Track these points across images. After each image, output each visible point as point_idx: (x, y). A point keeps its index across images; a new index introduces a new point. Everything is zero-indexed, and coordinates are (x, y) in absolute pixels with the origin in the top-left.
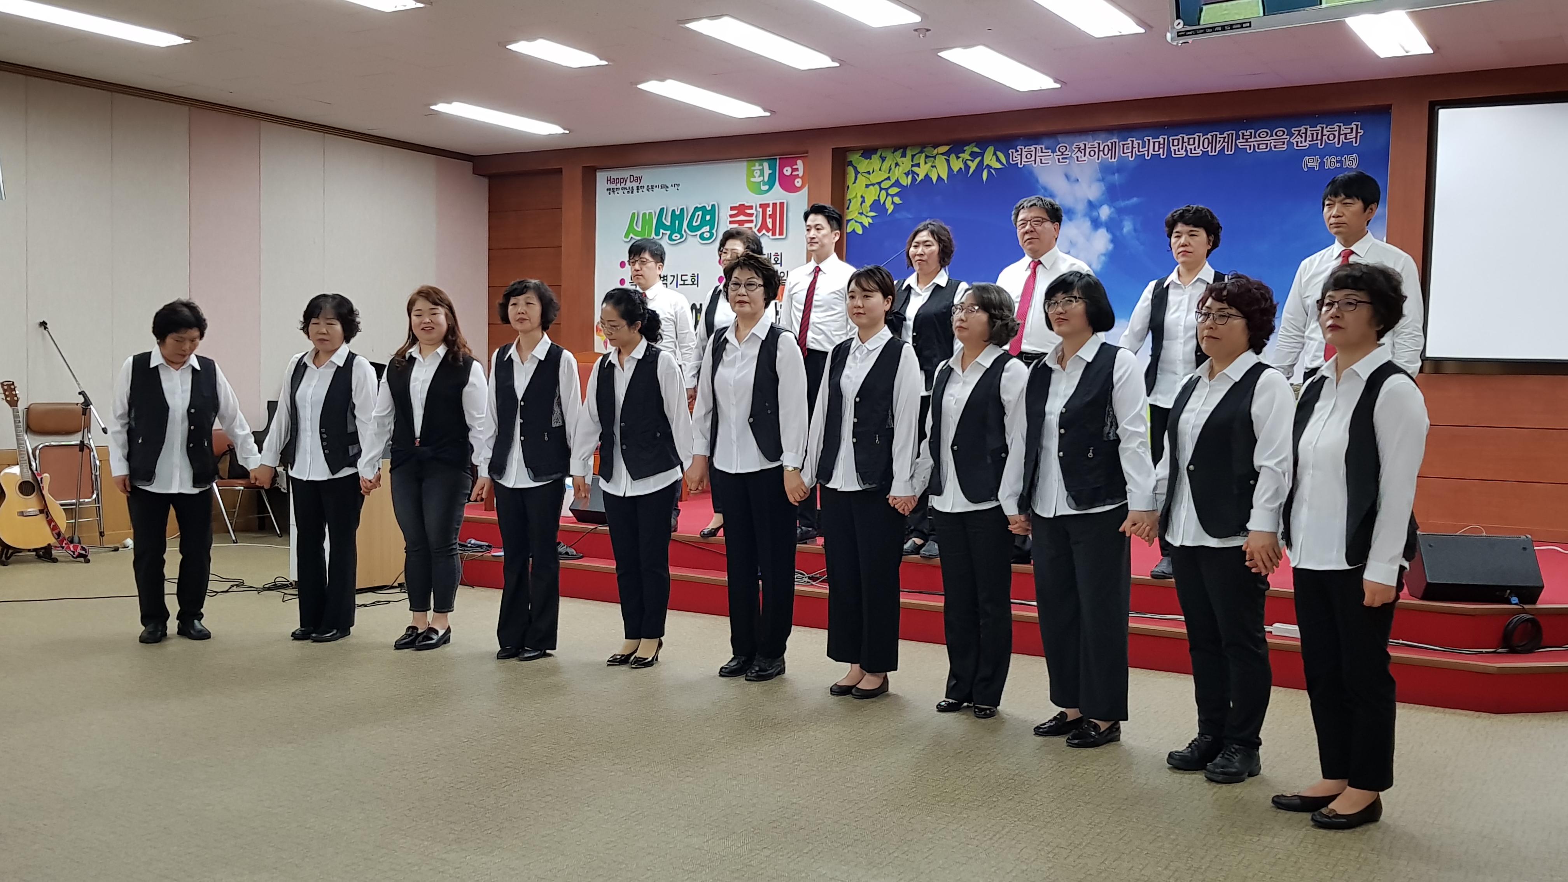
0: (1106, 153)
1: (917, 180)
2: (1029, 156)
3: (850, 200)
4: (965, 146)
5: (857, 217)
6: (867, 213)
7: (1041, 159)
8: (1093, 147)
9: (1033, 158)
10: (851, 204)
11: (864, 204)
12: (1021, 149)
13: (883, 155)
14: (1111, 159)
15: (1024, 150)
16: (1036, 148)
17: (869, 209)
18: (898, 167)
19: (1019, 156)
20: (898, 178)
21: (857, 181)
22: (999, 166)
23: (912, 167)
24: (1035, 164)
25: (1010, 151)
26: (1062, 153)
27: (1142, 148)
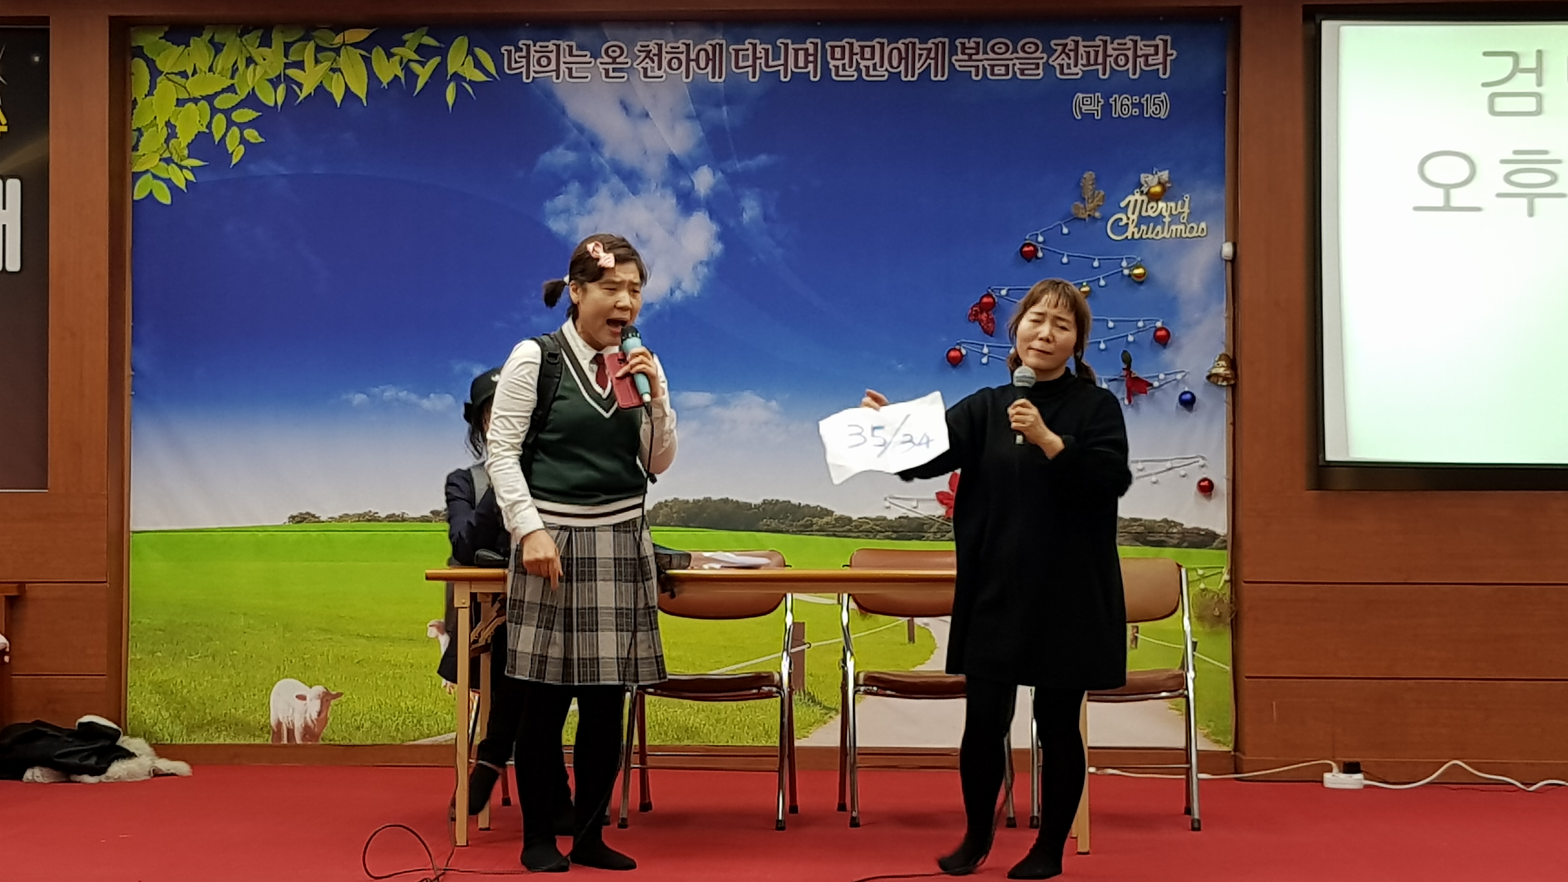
0: (702, 65)
1: (299, 97)
2: (544, 61)
3: (139, 130)
4: (404, 34)
5: (155, 166)
6: (181, 160)
7: (570, 70)
8: (675, 50)
9: (553, 66)
10: (142, 139)
11: (173, 141)
12: (528, 46)
13: (217, 39)
14: (713, 77)
15: (532, 49)
16: (558, 46)
17: (186, 152)
18: (252, 67)
19: (524, 60)
20: (253, 89)
21: (155, 92)
22: (479, 77)
23: (285, 69)
24: (558, 78)
25: (503, 49)
26: (614, 59)
27: (773, 60)
